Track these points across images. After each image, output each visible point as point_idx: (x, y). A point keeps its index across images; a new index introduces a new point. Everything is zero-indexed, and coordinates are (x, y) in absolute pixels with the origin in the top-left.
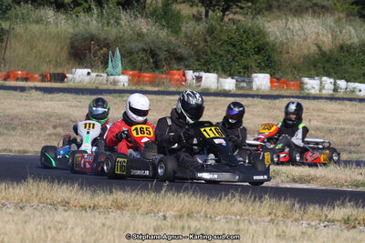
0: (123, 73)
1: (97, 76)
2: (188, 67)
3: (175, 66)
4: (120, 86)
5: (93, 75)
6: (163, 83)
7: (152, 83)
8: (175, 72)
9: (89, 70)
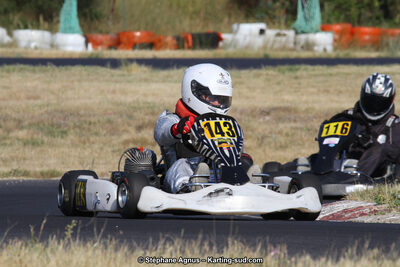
0: (324, 29)
1: (278, 35)
4: (318, 51)
6: (387, 45)
7: (377, 44)
9: (262, 26)
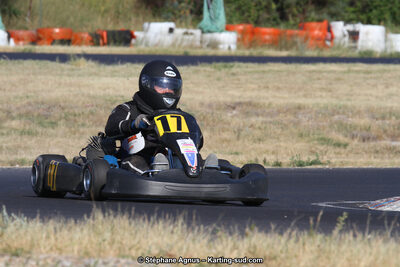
0: (228, 29)
1: (186, 33)
2: (336, 16)
3: (313, 15)
4: (223, 50)
5: (179, 32)
6: (295, 44)
7: (275, 43)
8: (314, 24)
9: (172, 25)
